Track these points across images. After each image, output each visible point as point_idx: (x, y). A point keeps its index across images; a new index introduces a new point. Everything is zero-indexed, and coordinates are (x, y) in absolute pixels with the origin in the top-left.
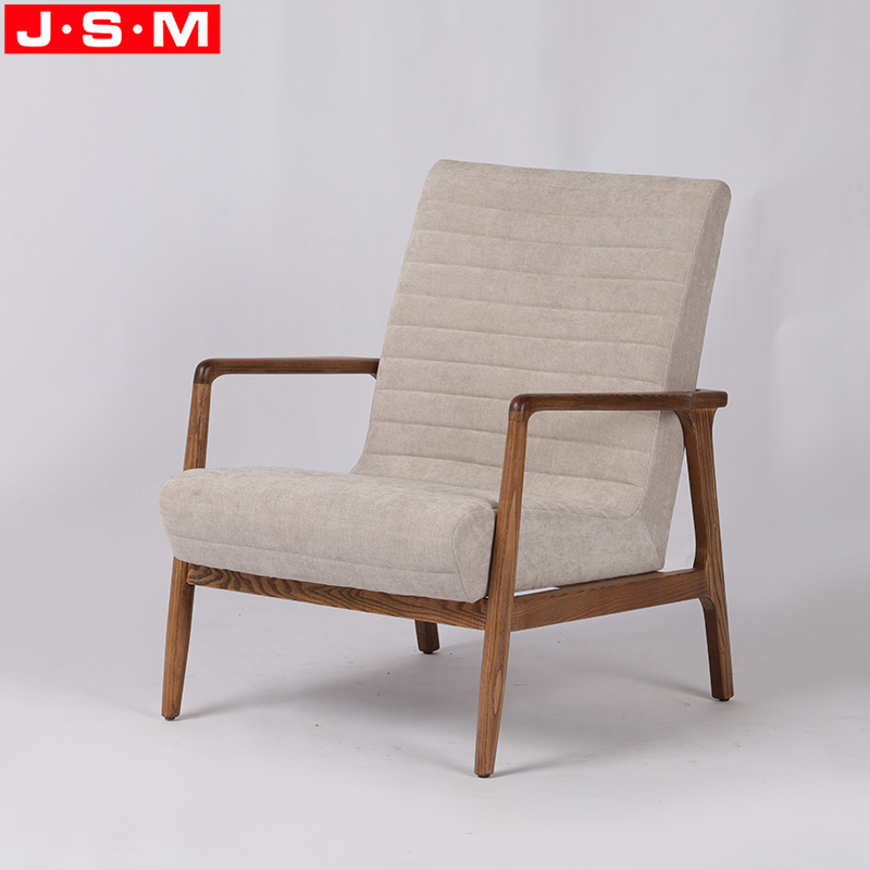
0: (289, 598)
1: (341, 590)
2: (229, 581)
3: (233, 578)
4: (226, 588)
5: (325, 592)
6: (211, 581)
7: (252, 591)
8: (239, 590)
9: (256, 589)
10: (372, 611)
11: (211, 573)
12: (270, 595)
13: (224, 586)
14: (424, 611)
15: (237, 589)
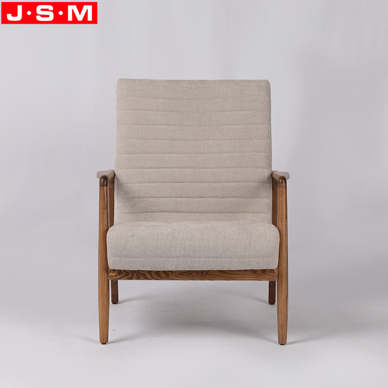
0: (169, 279)
1: (197, 272)
2: (133, 276)
3: (135, 275)
4: (132, 279)
5: (189, 274)
6: (122, 277)
7: (147, 279)
8: (139, 279)
9: (149, 277)
10: (216, 279)
11: (122, 273)
12: (157, 280)
13: (131, 278)
14: (244, 276)
15: (138, 278)
